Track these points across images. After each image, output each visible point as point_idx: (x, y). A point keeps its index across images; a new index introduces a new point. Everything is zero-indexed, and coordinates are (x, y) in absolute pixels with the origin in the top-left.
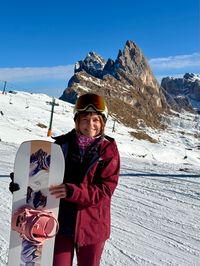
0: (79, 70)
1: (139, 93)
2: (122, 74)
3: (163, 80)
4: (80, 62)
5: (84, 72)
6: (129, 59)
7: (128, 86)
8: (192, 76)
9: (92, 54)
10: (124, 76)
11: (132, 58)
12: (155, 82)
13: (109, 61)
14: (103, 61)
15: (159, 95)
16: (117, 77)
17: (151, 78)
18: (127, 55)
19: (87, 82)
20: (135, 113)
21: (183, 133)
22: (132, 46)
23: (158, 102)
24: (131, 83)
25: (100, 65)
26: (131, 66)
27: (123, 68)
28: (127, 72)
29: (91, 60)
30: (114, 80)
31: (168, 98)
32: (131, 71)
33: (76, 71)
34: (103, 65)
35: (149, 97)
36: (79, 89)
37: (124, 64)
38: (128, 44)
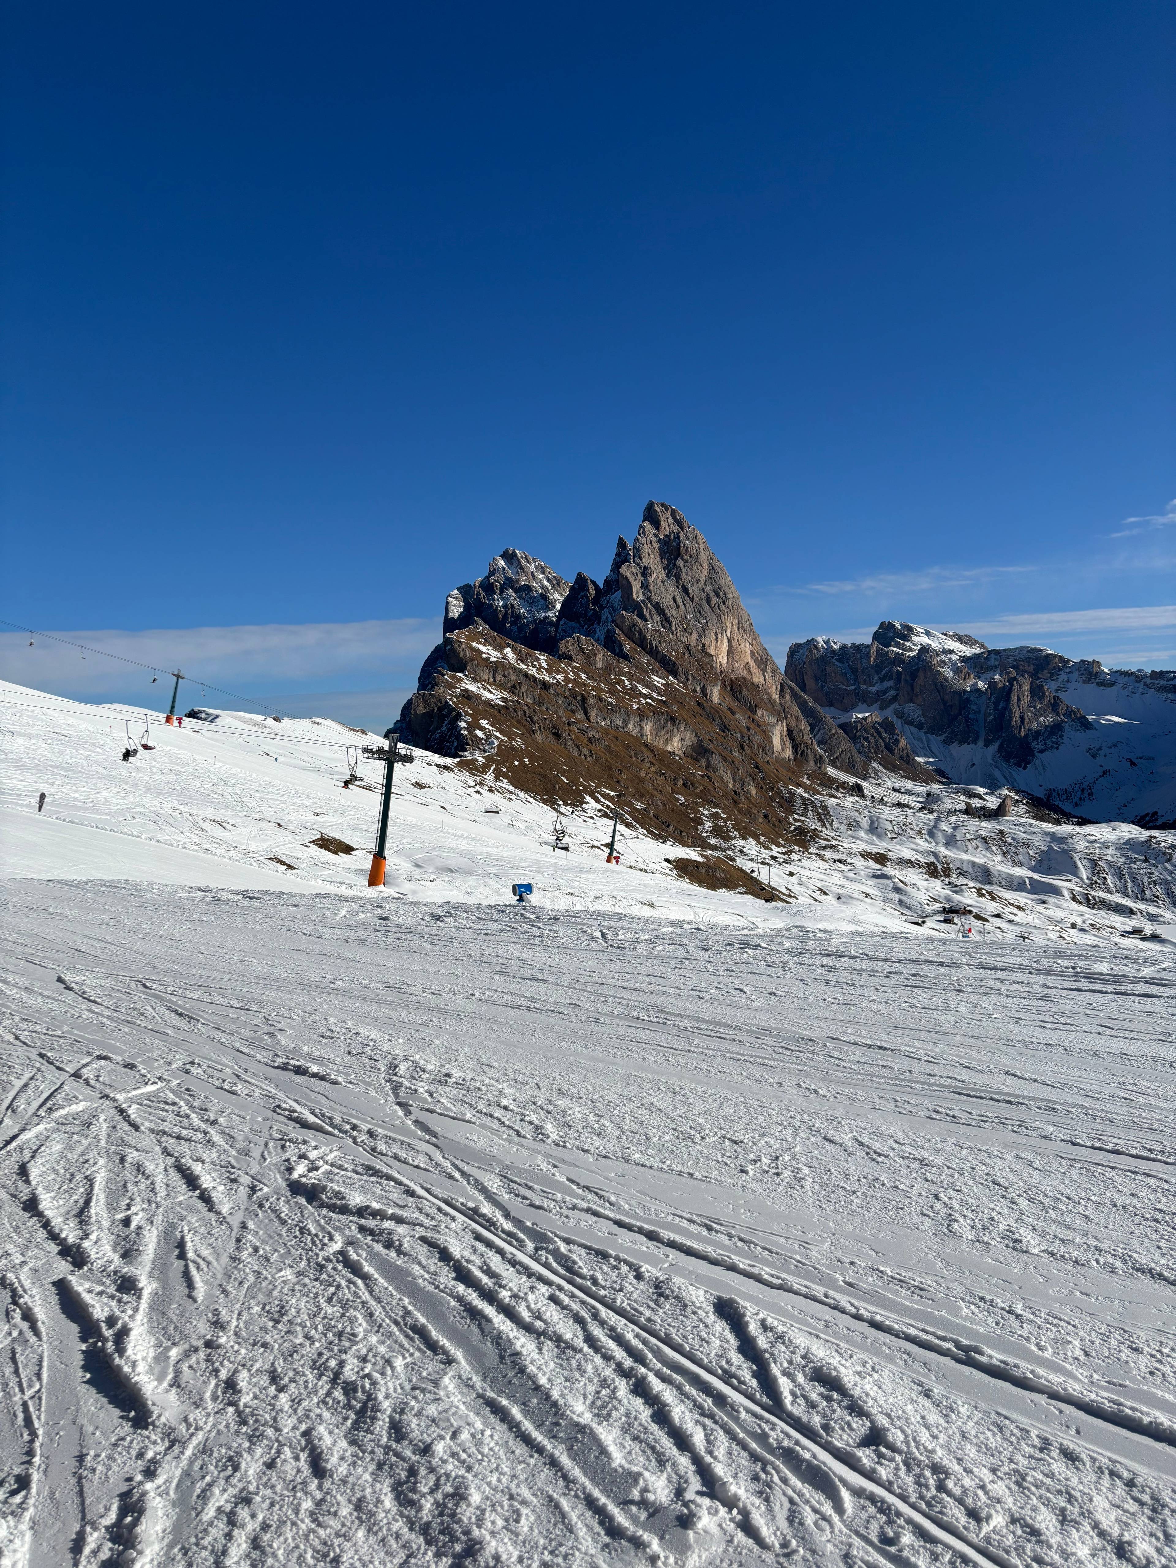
0: (464, 621)
1: (702, 703)
2: (632, 633)
3: (794, 651)
4: (466, 591)
5: (482, 627)
6: (658, 574)
7: (657, 681)
8: (906, 633)
9: (509, 557)
10: (642, 642)
11: (672, 571)
12: (763, 661)
13: (581, 582)
14: (557, 583)
15: (782, 713)
16: (611, 644)
17: (745, 647)
18: (651, 559)
19: (495, 667)
20: (688, 786)
21: (881, 859)
22: (667, 525)
23: (778, 738)
24: (669, 667)
25: (545, 601)
26: (666, 600)
27: (636, 608)
28: (651, 626)
29: (510, 583)
30: (601, 657)
31: (815, 723)
32: (666, 620)
33: (450, 625)
34: (558, 599)
35: (741, 718)
36: (467, 696)
37: (638, 595)
38: (651, 516)
